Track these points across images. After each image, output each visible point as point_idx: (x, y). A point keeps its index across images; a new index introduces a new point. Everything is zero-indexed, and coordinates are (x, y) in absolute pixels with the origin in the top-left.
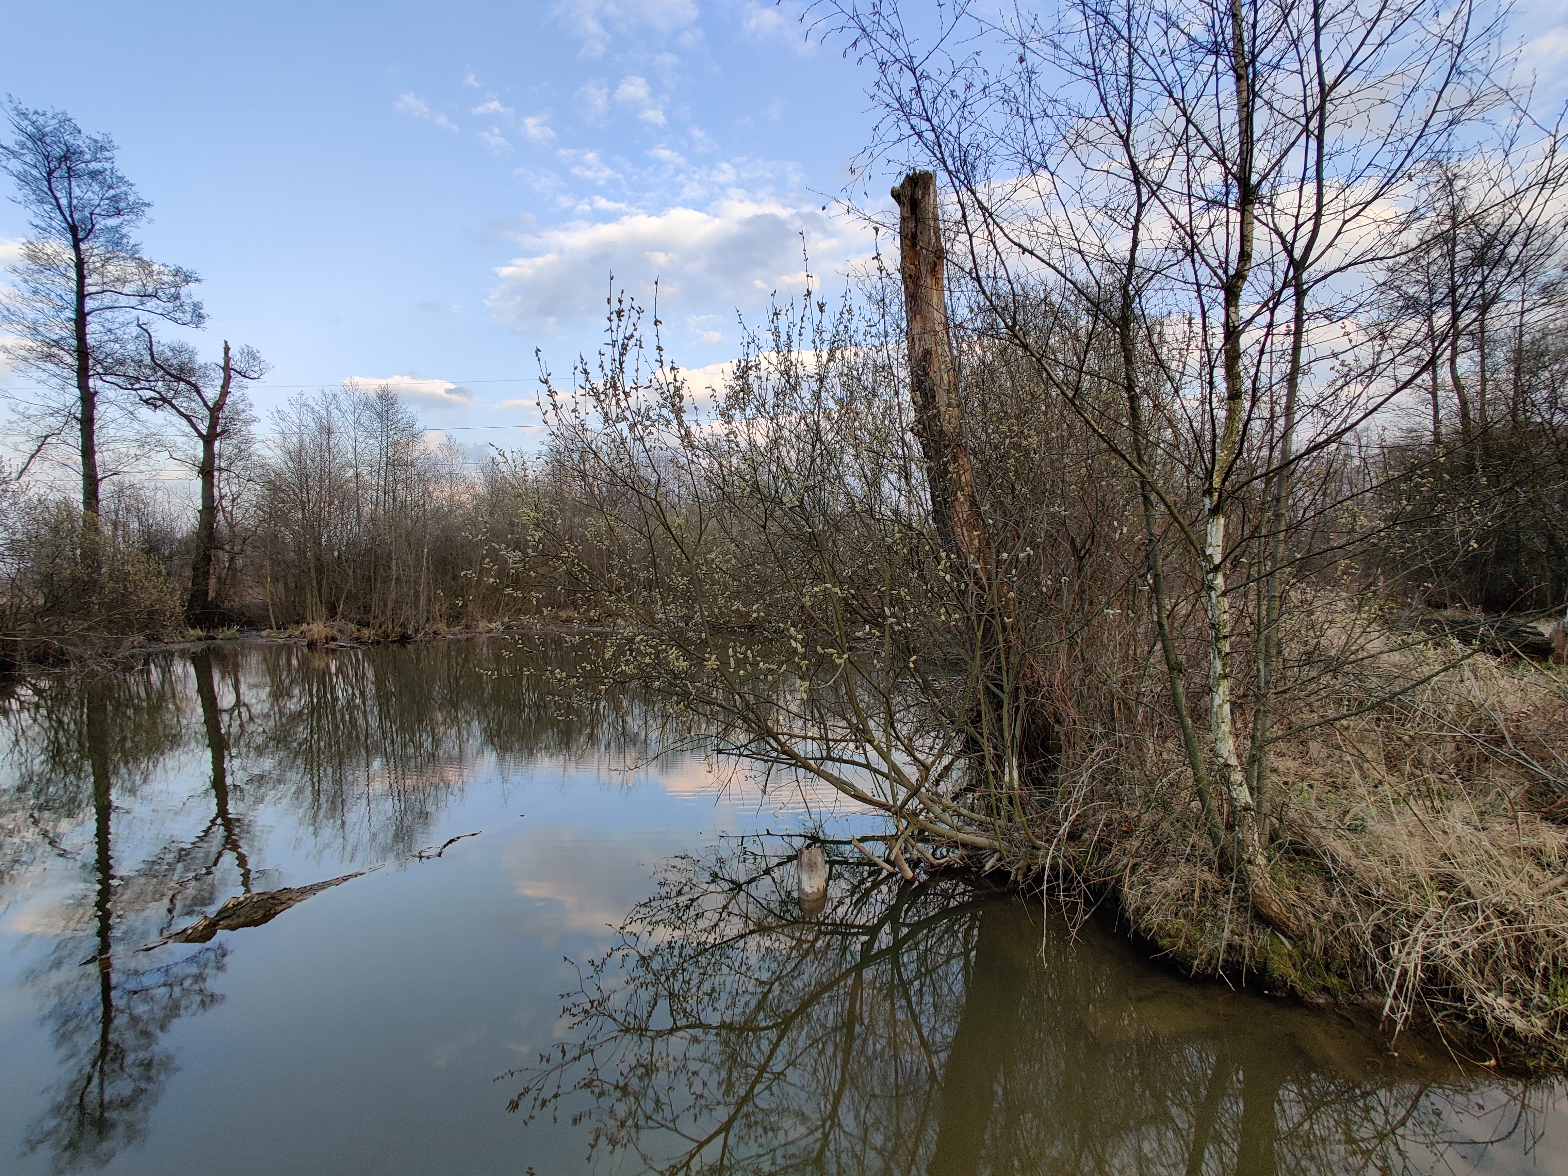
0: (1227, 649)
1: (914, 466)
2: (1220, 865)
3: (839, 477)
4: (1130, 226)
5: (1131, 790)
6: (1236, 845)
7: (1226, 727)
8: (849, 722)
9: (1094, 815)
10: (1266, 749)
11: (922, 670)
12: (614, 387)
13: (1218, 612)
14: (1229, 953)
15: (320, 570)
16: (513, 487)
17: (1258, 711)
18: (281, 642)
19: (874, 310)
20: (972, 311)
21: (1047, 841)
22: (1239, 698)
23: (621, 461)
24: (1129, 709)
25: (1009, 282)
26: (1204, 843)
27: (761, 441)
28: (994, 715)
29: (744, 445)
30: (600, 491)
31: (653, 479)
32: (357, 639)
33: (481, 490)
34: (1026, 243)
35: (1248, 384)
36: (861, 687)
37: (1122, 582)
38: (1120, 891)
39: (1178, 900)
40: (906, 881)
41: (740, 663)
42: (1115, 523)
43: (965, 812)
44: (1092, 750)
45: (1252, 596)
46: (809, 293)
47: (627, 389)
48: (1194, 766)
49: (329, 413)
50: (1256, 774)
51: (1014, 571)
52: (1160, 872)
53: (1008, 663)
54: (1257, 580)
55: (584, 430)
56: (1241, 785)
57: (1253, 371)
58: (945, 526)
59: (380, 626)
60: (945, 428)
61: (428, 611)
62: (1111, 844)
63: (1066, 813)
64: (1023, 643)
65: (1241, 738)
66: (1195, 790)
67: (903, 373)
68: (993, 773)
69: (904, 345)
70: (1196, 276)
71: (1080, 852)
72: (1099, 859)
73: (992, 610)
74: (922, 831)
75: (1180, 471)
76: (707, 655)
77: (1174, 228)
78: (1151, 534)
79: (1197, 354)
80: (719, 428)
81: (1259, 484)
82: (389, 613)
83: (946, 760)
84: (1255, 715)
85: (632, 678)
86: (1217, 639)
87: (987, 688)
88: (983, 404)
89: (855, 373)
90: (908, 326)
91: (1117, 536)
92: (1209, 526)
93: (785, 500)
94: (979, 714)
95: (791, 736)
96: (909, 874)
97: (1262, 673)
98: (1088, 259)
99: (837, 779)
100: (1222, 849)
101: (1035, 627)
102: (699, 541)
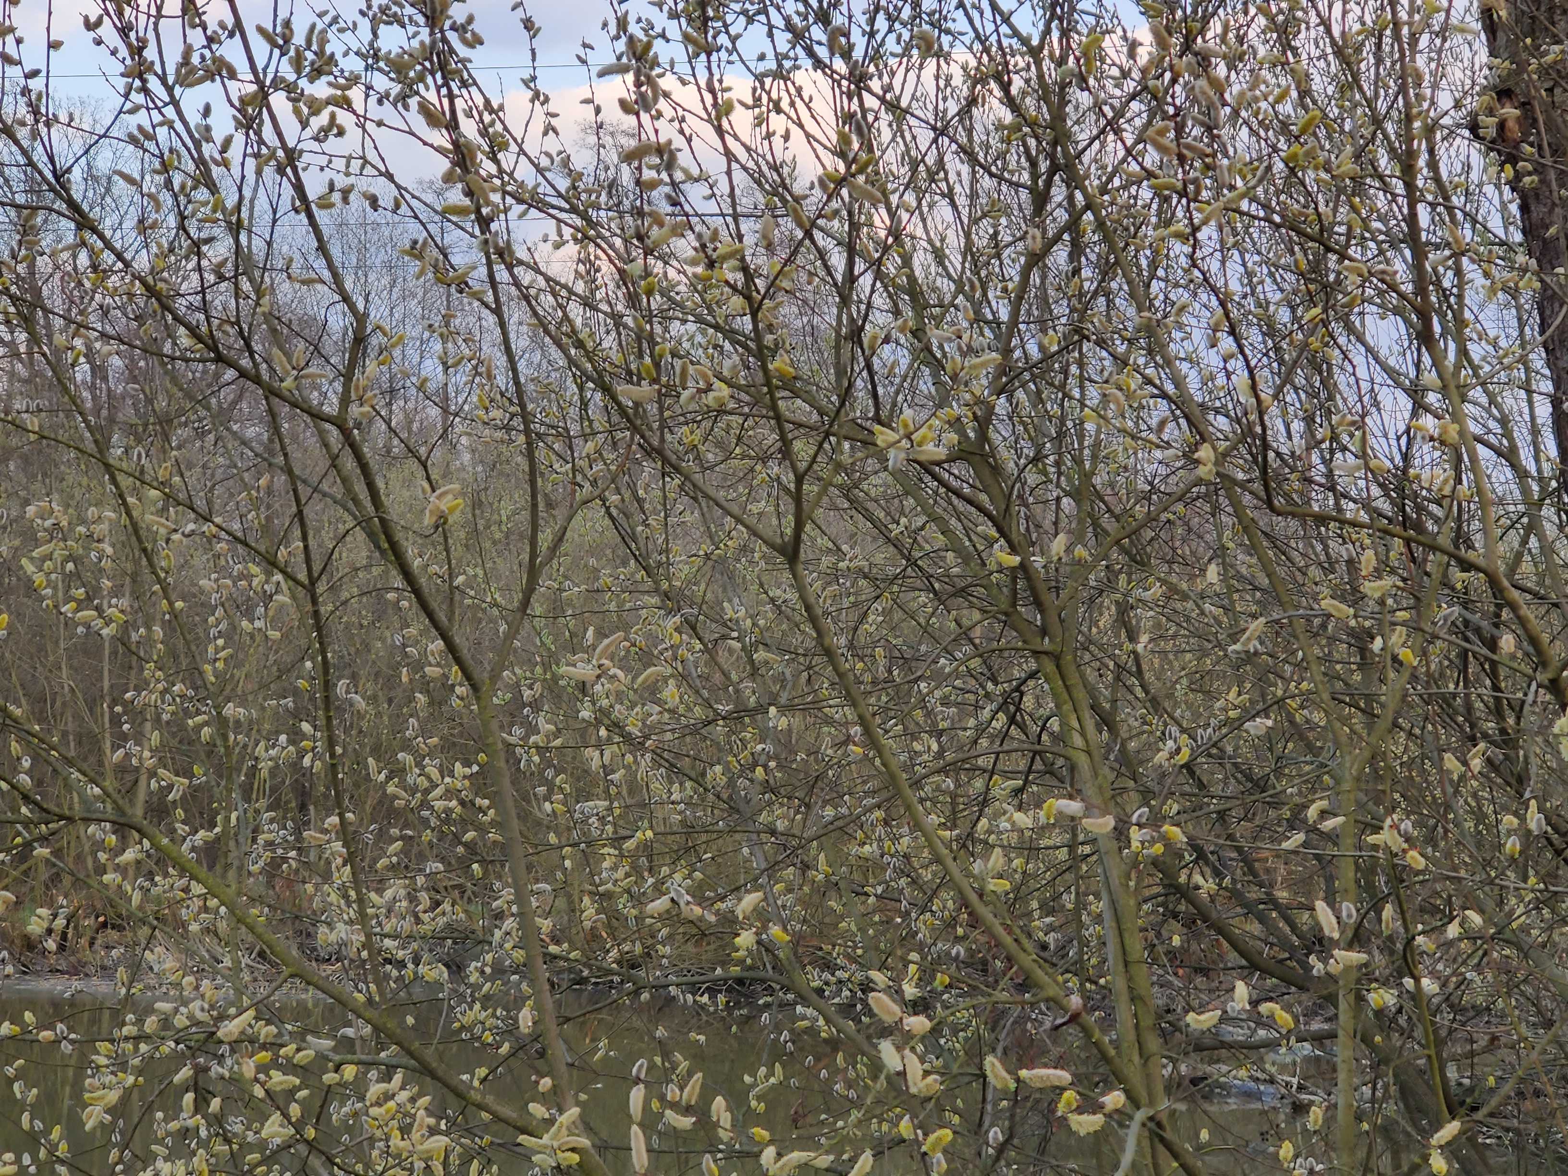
102: (525, 603)
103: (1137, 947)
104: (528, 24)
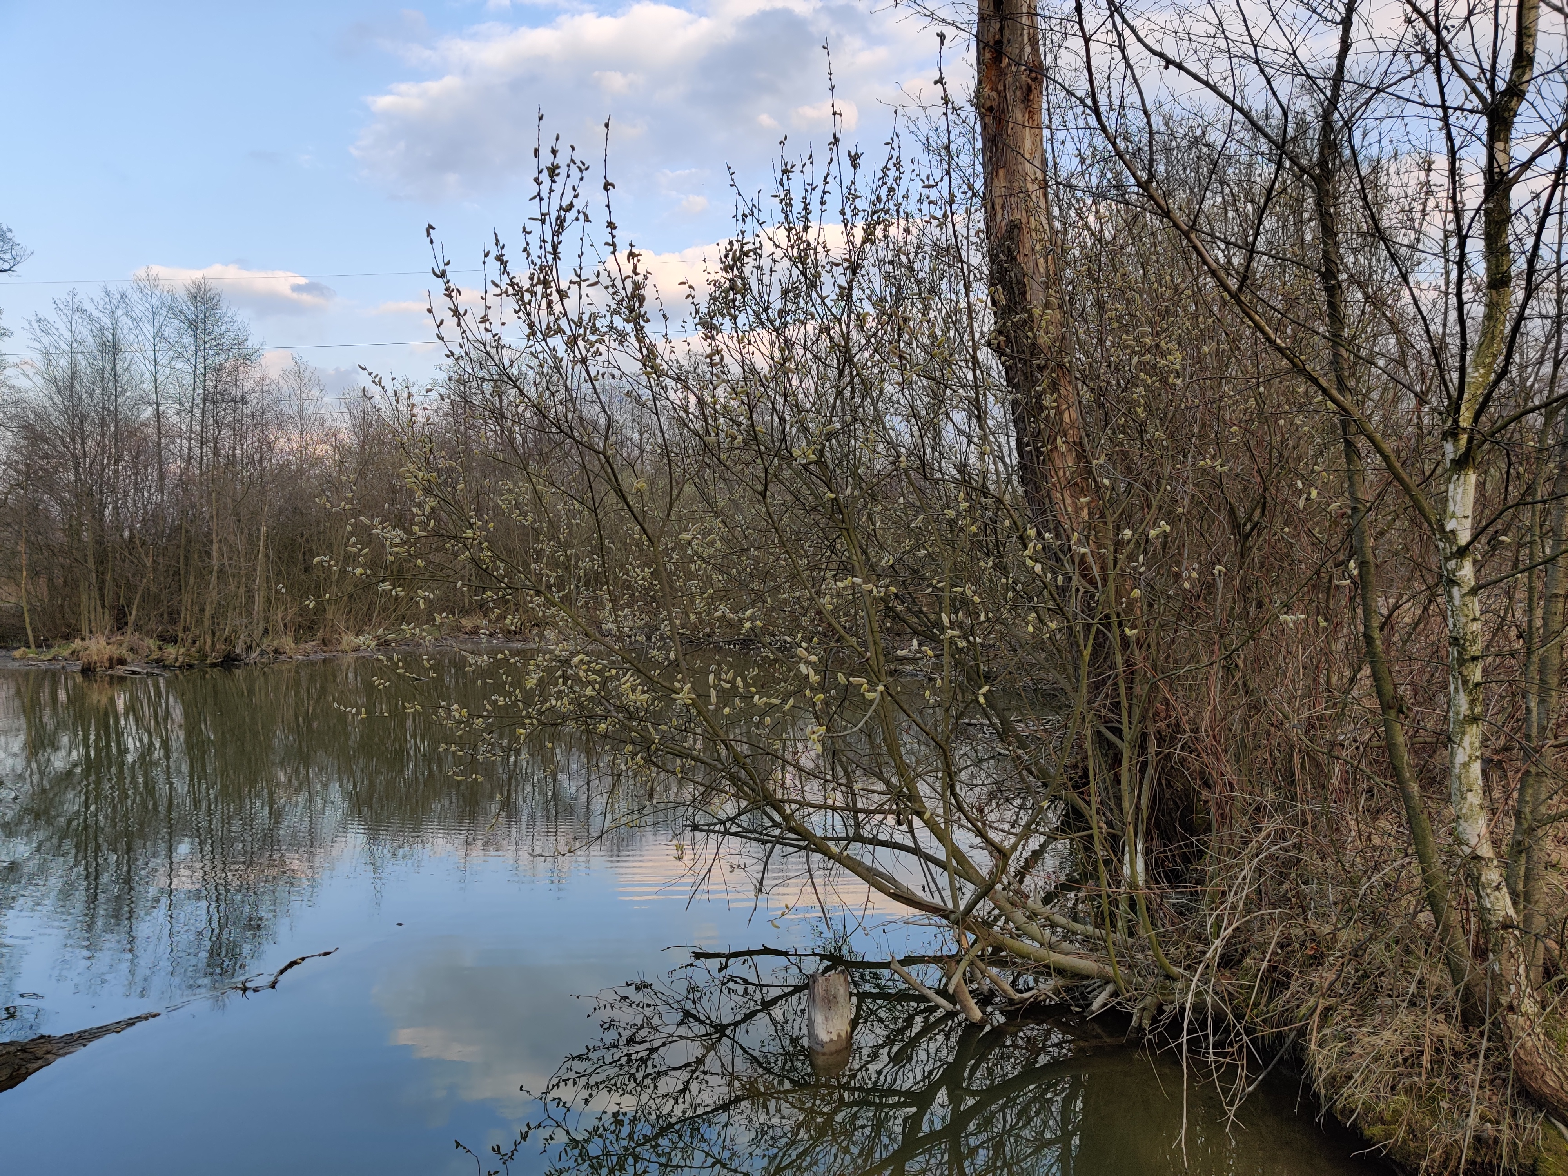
0: (1478, 677)
1: (991, 399)
2: (1464, 1013)
3: (878, 419)
4: (1338, 19)
5: (1322, 894)
6: (1489, 982)
7: (1474, 799)
8: (887, 783)
9: (1262, 928)
10: (1540, 832)
11: (1000, 705)
12: (546, 284)
13: (1463, 620)
14: (1476, 1149)
15: (101, 561)
16: (394, 432)
17: (1527, 773)
18: (43, 666)
19: (934, 163)
20: (1083, 161)
21: (1188, 967)
22: (1496, 751)
23: (553, 394)
24: (1318, 765)
25: (1145, 112)
26: (1438, 977)
27: (762, 364)
28: (1109, 776)
29: (736, 371)
30: (525, 440)
31: (603, 421)
32: (157, 661)
33: (346, 437)
34: (1171, 53)
35: (1522, 263)
36: (907, 732)
37: (1309, 574)
38: (1304, 1049)
39: (1396, 1065)
40: (973, 1025)
41: (726, 697)
42: (1300, 484)
43: (1062, 920)
44: (1260, 830)
45: (1521, 594)
46: (836, 140)
47: (564, 286)
48: (1423, 858)
49: (115, 322)
50: (1522, 872)
51: (1141, 558)
52: (1368, 1020)
53: (1130, 696)
54: (1530, 569)
55: (499, 346)
56: (1497, 888)
57: (1530, 242)
58: (1038, 489)
59: (194, 642)
60: (1040, 341)
61: (267, 620)
62: (1289, 976)
63: (1218, 926)
64: (1154, 667)
65: (1500, 815)
66: (1425, 894)
67: (976, 258)
68: (1107, 863)
69: (980, 216)
70: (1442, 94)
71: (1241, 986)
72: (1271, 999)
73: (1107, 617)
74: (997, 949)
75: (1408, 402)
76: (677, 685)
77: (1409, 21)
78: (1357, 500)
79: (1436, 218)
80: (699, 345)
81: (1536, 420)
82: (207, 622)
83: (1035, 842)
84: (1521, 780)
85: (565, 718)
86: (1462, 662)
87: (1099, 732)
88: (1099, 305)
89: (904, 259)
90: (986, 184)
91: (1302, 503)
92: (1451, 487)
93: (796, 452)
94: (1086, 775)
95: (802, 804)
96: (977, 1014)
97: (1535, 714)
98: (1269, 71)
99: (870, 870)
100: (1467, 987)
101: (1173, 641)
102: (669, 515)
103: (876, 626)
104: (664, 316)
